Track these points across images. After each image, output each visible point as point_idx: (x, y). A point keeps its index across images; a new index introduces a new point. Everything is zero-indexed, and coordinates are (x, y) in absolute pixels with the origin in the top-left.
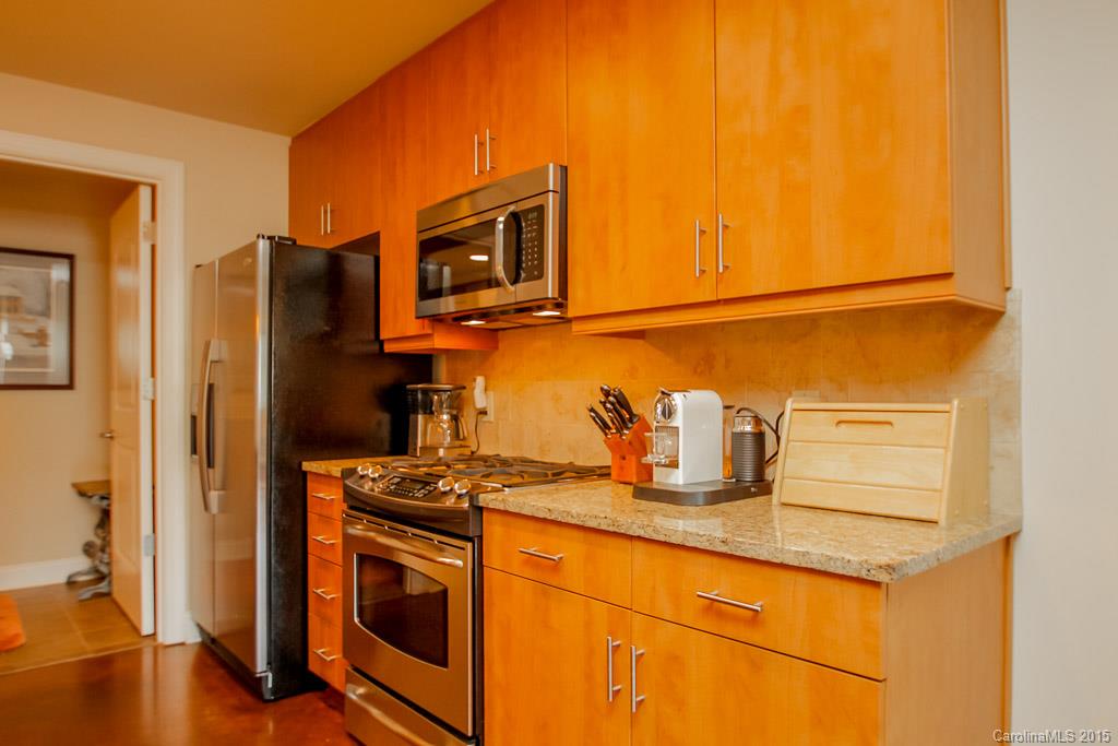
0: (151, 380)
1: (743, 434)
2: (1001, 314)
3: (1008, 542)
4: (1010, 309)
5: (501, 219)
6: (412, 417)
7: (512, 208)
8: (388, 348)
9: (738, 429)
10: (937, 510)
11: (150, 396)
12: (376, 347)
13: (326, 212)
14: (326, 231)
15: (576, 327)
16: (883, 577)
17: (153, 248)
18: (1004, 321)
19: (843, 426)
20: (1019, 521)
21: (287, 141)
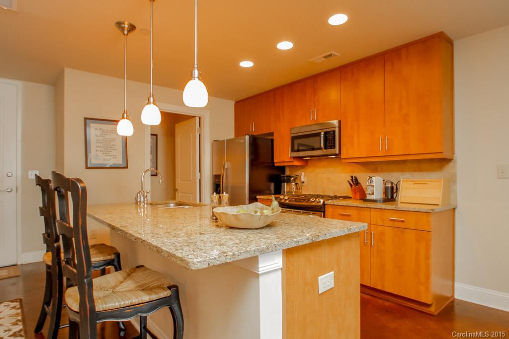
0: (199, 173)
1: (388, 187)
2: (452, 159)
3: (454, 209)
4: (454, 158)
5: (323, 133)
6: (283, 184)
7: (325, 130)
8: (276, 165)
9: (387, 186)
10: (439, 202)
11: (199, 178)
12: (271, 164)
13: (252, 125)
14: (252, 130)
15: (343, 161)
16: (431, 211)
17: (200, 135)
18: (453, 161)
19: (416, 185)
20: (457, 205)
21: (234, 102)
